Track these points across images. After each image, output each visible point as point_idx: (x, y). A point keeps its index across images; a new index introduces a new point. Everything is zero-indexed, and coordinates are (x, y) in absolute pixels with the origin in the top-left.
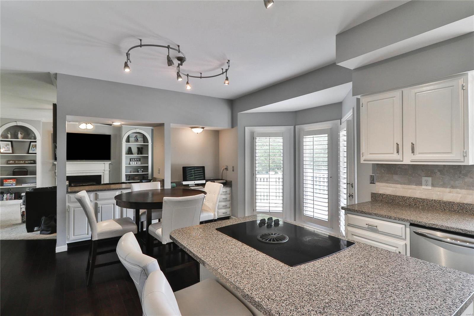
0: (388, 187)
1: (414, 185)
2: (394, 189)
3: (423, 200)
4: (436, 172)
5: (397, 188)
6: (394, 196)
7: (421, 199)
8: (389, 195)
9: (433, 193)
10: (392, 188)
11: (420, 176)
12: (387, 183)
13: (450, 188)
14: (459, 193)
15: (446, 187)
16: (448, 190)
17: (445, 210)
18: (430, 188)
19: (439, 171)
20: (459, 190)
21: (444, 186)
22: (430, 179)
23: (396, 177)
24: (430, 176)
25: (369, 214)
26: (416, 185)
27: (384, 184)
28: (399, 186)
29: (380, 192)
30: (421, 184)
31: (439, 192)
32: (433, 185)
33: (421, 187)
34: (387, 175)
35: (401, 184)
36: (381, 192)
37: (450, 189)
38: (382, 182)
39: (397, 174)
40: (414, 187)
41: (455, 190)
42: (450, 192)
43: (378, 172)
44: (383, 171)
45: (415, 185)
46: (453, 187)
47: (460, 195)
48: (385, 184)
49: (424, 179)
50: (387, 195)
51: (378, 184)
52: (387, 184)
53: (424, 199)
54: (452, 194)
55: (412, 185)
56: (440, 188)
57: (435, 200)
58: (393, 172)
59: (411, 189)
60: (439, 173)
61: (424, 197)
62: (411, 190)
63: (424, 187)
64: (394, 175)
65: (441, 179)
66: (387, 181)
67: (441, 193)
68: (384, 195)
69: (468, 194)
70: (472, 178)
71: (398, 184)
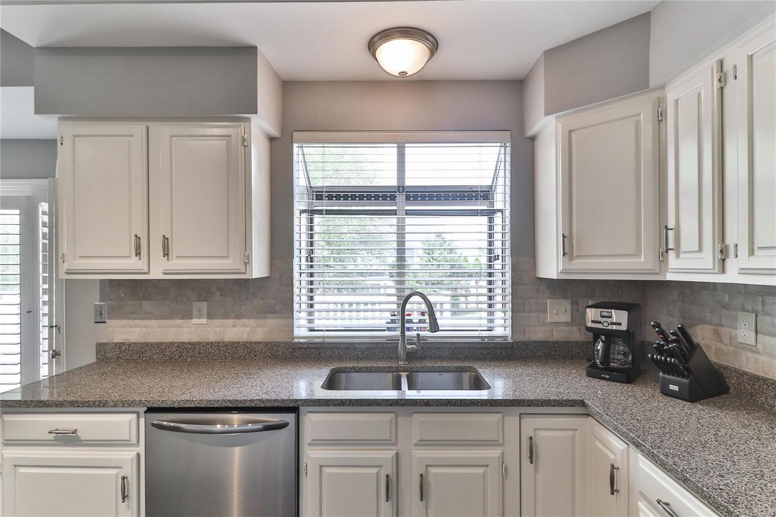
0: (131, 327)
1: (179, 319)
2: (144, 330)
3: (193, 345)
4: (215, 292)
5: (148, 327)
6: (142, 344)
7: (190, 343)
8: (134, 343)
9: (209, 329)
10: (139, 329)
11: (190, 300)
12: (130, 319)
13: (234, 318)
14: (246, 326)
15: (229, 318)
16: (231, 322)
17: (226, 358)
18: (204, 321)
19: (219, 289)
20: (245, 320)
21: (226, 316)
22: (204, 305)
23: (147, 306)
24: (205, 301)
25: (56, 405)
26: (183, 319)
27: (124, 322)
28: (153, 322)
29: (116, 341)
30: (190, 316)
31: (219, 327)
32: (210, 316)
33: (189, 320)
34: (131, 302)
35: (156, 319)
36: (118, 338)
37: (234, 320)
38: (120, 318)
39: (150, 300)
40: (179, 322)
41: (241, 321)
42: (234, 326)
43: (112, 297)
44: (123, 295)
45: (181, 318)
46: (238, 317)
47: (248, 329)
48: (126, 321)
49: (196, 305)
50: (129, 345)
51: (111, 323)
52: (129, 322)
53: (195, 344)
54: (236, 329)
55: (176, 318)
56: (220, 320)
57: (211, 343)
58: (141, 295)
59: (173, 327)
60: (218, 293)
61: (195, 339)
62: (174, 329)
63: (195, 321)
64: (143, 302)
65: (222, 303)
66: (130, 315)
67: (221, 329)
68: (124, 344)
69: (258, 326)
70: (262, 299)
71: (151, 318)
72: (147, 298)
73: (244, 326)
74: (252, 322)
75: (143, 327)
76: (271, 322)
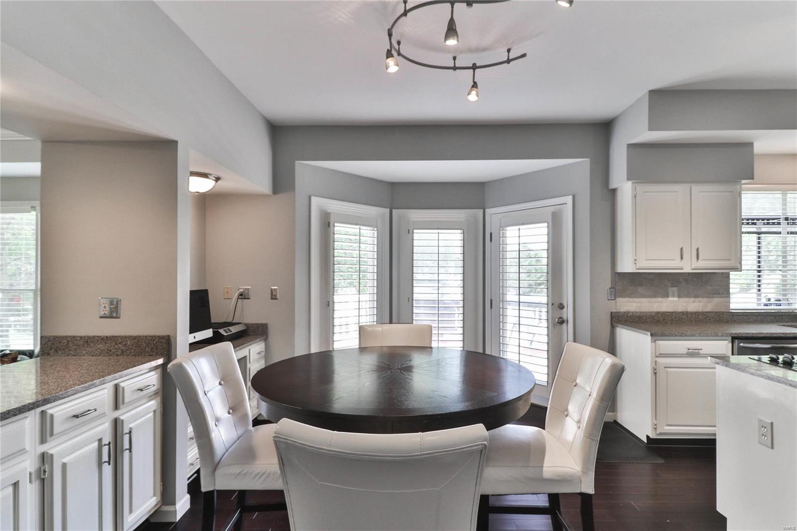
0: (631, 302)
2: (639, 304)
4: (682, 281)
5: (642, 302)
7: (670, 312)
9: (680, 304)
10: (635, 304)
11: (667, 286)
12: (630, 297)
13: (694, 297)
14: (701, 302)
15: (690, 297)
16: (692, 300)
17: (691, 321)
18: (676, 299)
19: (684, 279)
20: (700, 299)
21: (688, 296)
22: (675, 289)
23: (640, 289)
24: (676, 287)
27: (627, 299)
28: (644, 300)
29: (622, 311)
30: (668, 296)
31: (685, 302)
32: (679, 297)
33: (667, 299)
34: (631, 287)
35: (646, 298)
36: (623, 309)
37: (694, 299)
38: (624, 297)
40: (660, 299)
41: (697, 299)
42: (693, 302)
44: (626, 283)
45: (661, 297)
46: (696, 296)
47: (702, 304)
49: (671, 290)
50: (633, 313)
51: (619, 300)
52: (630, 299)
53: (672, 312)
54: (695, 304)
55: (658, 297)
56: (685, 299)
57: (682, 312)
58: (637, 283)
59: (657, 302)
60: (684, 282)
61: (670, 310)
62: (658, 304)
63: (670, 299)
64: (638, 288)
65: (686, 288)
66: (630, 296)
67: (686, 304)
68: (629, 313)
69: (708, 302)
70: (711, 286)
71: (642, 297)
72: (641, 285)
73: (700, 302)
74: (705, 299)
75: (638, 302)
76: (717, 300)
